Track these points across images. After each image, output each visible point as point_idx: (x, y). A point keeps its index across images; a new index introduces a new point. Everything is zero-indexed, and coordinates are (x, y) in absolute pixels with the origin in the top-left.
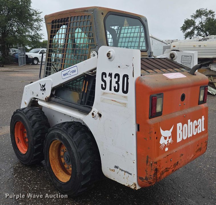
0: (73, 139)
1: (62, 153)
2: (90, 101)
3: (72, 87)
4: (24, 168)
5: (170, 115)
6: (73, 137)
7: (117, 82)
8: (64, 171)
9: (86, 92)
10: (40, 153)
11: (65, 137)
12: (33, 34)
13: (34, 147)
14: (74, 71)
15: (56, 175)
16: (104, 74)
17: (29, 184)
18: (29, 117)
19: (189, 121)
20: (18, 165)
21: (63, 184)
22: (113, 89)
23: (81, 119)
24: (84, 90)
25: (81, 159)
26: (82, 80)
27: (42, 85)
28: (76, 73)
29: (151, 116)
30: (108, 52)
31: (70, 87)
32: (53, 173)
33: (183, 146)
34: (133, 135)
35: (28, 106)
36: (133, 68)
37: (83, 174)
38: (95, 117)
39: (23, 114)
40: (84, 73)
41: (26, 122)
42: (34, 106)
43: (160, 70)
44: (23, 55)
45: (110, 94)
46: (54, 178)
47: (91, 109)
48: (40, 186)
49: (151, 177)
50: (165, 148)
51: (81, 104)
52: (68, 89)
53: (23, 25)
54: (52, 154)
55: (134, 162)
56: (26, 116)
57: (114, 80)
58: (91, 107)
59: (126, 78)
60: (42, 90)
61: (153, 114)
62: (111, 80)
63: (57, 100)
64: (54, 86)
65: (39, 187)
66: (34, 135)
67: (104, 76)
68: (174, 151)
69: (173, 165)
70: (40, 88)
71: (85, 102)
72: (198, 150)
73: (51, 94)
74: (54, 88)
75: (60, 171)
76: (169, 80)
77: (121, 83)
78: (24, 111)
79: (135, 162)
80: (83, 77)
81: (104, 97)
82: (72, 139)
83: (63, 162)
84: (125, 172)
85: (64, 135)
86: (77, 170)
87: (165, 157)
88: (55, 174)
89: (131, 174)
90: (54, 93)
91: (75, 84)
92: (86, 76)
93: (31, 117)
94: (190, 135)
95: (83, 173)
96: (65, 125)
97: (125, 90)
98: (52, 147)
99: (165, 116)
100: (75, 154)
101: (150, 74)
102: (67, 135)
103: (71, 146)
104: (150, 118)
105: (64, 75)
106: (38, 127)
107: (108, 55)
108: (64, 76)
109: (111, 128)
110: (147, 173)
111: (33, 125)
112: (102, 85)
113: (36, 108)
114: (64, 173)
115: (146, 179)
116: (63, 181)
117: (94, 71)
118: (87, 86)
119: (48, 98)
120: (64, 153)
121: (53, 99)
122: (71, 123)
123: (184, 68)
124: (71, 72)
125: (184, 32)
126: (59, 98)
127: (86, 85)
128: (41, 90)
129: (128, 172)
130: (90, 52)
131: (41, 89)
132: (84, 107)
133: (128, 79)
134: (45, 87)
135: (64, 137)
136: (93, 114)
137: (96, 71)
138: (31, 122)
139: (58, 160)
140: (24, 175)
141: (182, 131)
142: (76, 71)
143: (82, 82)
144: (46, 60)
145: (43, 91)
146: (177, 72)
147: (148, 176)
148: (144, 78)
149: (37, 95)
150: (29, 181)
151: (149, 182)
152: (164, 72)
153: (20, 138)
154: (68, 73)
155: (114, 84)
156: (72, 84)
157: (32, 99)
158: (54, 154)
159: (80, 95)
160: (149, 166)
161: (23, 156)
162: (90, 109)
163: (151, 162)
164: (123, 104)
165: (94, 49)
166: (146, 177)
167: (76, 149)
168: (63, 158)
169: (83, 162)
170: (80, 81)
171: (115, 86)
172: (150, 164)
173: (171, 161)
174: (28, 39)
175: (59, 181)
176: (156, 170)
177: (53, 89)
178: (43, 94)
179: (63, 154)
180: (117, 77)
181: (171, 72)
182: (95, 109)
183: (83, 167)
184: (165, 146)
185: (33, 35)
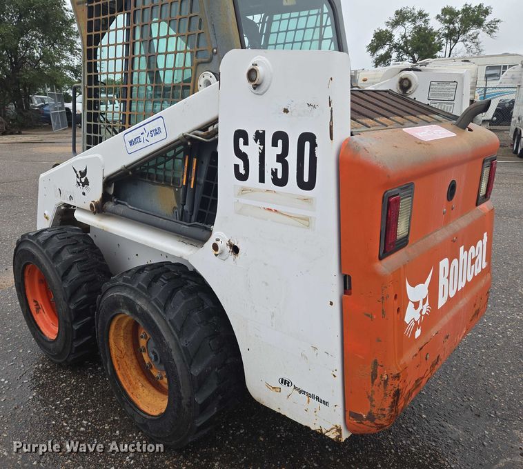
0: (165, 313)
1: (143, 342)
2: (205, 211)
3: (157, 175)
4: (55, 371)
5: (424, 240)
6: (165, 309)
7: (281, 158)
8: (150, 382)
9: (192, 187)
10: (90, 337)
11: (145, 308)
12: (76, 64)
13: (72, 327)
14: (157, 132)
15: (131, 396)
16: (241, 134)
17: (66, 416)
18: (52, 254)
19: (462, 248)
20: (41, 365)
21: (151, 419)
22: (268, 176)
23: (185, 258)
24: (188, 181)
25: (190, 365)
26: (181, 155)
27: (80, 172)
28: (162, 135)
29: (384, 252)
30: (250, 66)
31: (150, 174)
32: (124, 390)
33: (448, 314)
34: (331, 303)
35: (54, 225)
36: (332, 111)
37: (200, 402)
38: (221, 254)
39: (38, 246)
40: (185, 136)
41: (47, 268)
42: (68, 224)
43: (388, 118)
44: (60, 109)
45: (261, 191)
46: (126, 404)
47: (211, 231)
48: (95, 419)
49: (384, 412)
50: (415, 330)
51: (181, 220)
52: (147, 180)
53: (53, 45)
54: (117, 345)
55: (335, 373)
56: (45, 252)
57: (272, 152)
58: (208, 226)
59: (307, 144)
60: (81, 184)
61: (390, 245)
62: (263, 151)
63: (121, 209)
64: (108, 172)
65: (92, 423)
66: (70, 298)
67: (241, 140)
68: (433, 332)
69: (429, 368)
70: (74, 179)
71: (192, 211)
72: (473, 316)
73: (103, 195)
74: (108, 177)
75: (140, 384)
76: (423, 145)
77: (292, 159)
78: (41, 238)
79: (339, 374)
80: (182, 147)
81: (244, 200)
82: (163, 314)
83: (147, 362)
84: (312, 396)
85: (141, 303)
86: (182, 391)
87: (416, 355)
88: (129, 394)
89: (327, 404)
90: (111, 191)
91: (162, 166)
92: (189, 143)
93: (59, 252)
94: (462, 285)
95: (199, 400)
96: (143, 275)
97: (306, 179)
98: (116, 329)
99: (413, 246)
100: (173, 353)
101: (371, 128)
102: (149, 302)
103: (162, 331)
104: (380, 259)
105: (130, 142)
106: (78, 278)
107: (252, 74)
108: (131, 145)
109: (267, 284)
110: (374, 403)
111: (66, 273)
112: (237, 167)
113: (71, 230)
114: (151, 388)
115: (371, 417)
116: (149, 412)
117: (210, 129)
118: (194, 172)
119: (97, 204)
120: (147, 342)
121: (110, 206)
122: (160, 269)
123: (437, 114)
124: (150, 135)
125: (373, 55)
126: (124, 204)
127: (192, 168)
128: (79, 185)
129: (317, 398)
130: (195, 75)
131: (79, 181)
132: (189, 226)
133: (313, 146)
134: (87, 176)
135: (141, 308)
136: (215, 247)
137: (217, 128)
138: (58, 266)
139: (133, 357)
140: (55, 391)
141: (448, 278)
142: (163, 130)
143: (180, 161)
144: (84, 106)
145: (83, 186)
146: (428, 123)
147: (374, 411)
148: (362, 142)
149: (71, 198)
150: (68, 409)
151: (376, 424)
152: (403, 125)
153: (40, 302)
154: (142, 137)
155: (271, 163)
156: (155, 167)
157: (60, 207)
158: (122, 344)
159: (177, 194)
160: (379, 386)
161: (51, 345)
162: (206, 233)
163: (385, 377)
164: (302, 219)
165: (206, 66)
166: (370, 413)
167: (175, 339)
168: (147, 354)
169: (196, 371)
170: (174, 157)
171: (276, 170)
172: (382, 382)
173: (426, 359)
174: (67, 73)
175: (138, 411)
176: (397, 393)
177: (108, 182)
178: (84, 194)
179: (145, 344)
180: (280, 142)
181: (416, 124)
182: (221, 232)
183: (199, 383)
184: (417, 325)
185: (78, 66)
